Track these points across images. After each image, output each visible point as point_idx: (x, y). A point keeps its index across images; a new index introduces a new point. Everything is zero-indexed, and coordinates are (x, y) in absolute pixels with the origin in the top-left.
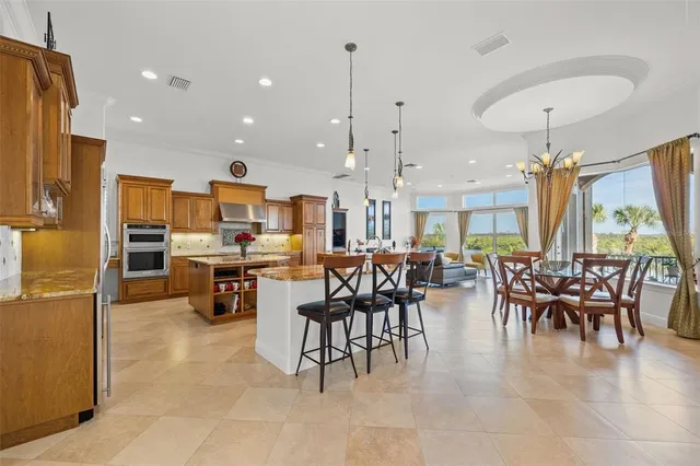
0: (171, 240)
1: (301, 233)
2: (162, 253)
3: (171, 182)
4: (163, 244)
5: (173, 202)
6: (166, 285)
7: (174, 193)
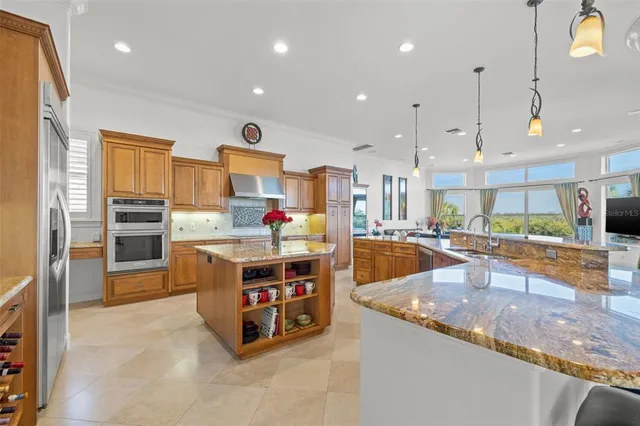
0: (171, 221)
1: (324, 211)
2: (159, 237)
3: (170, 143)
4: (161, 225)
5: (174, 171)
6: (165, 279)
7: (175, 159)
